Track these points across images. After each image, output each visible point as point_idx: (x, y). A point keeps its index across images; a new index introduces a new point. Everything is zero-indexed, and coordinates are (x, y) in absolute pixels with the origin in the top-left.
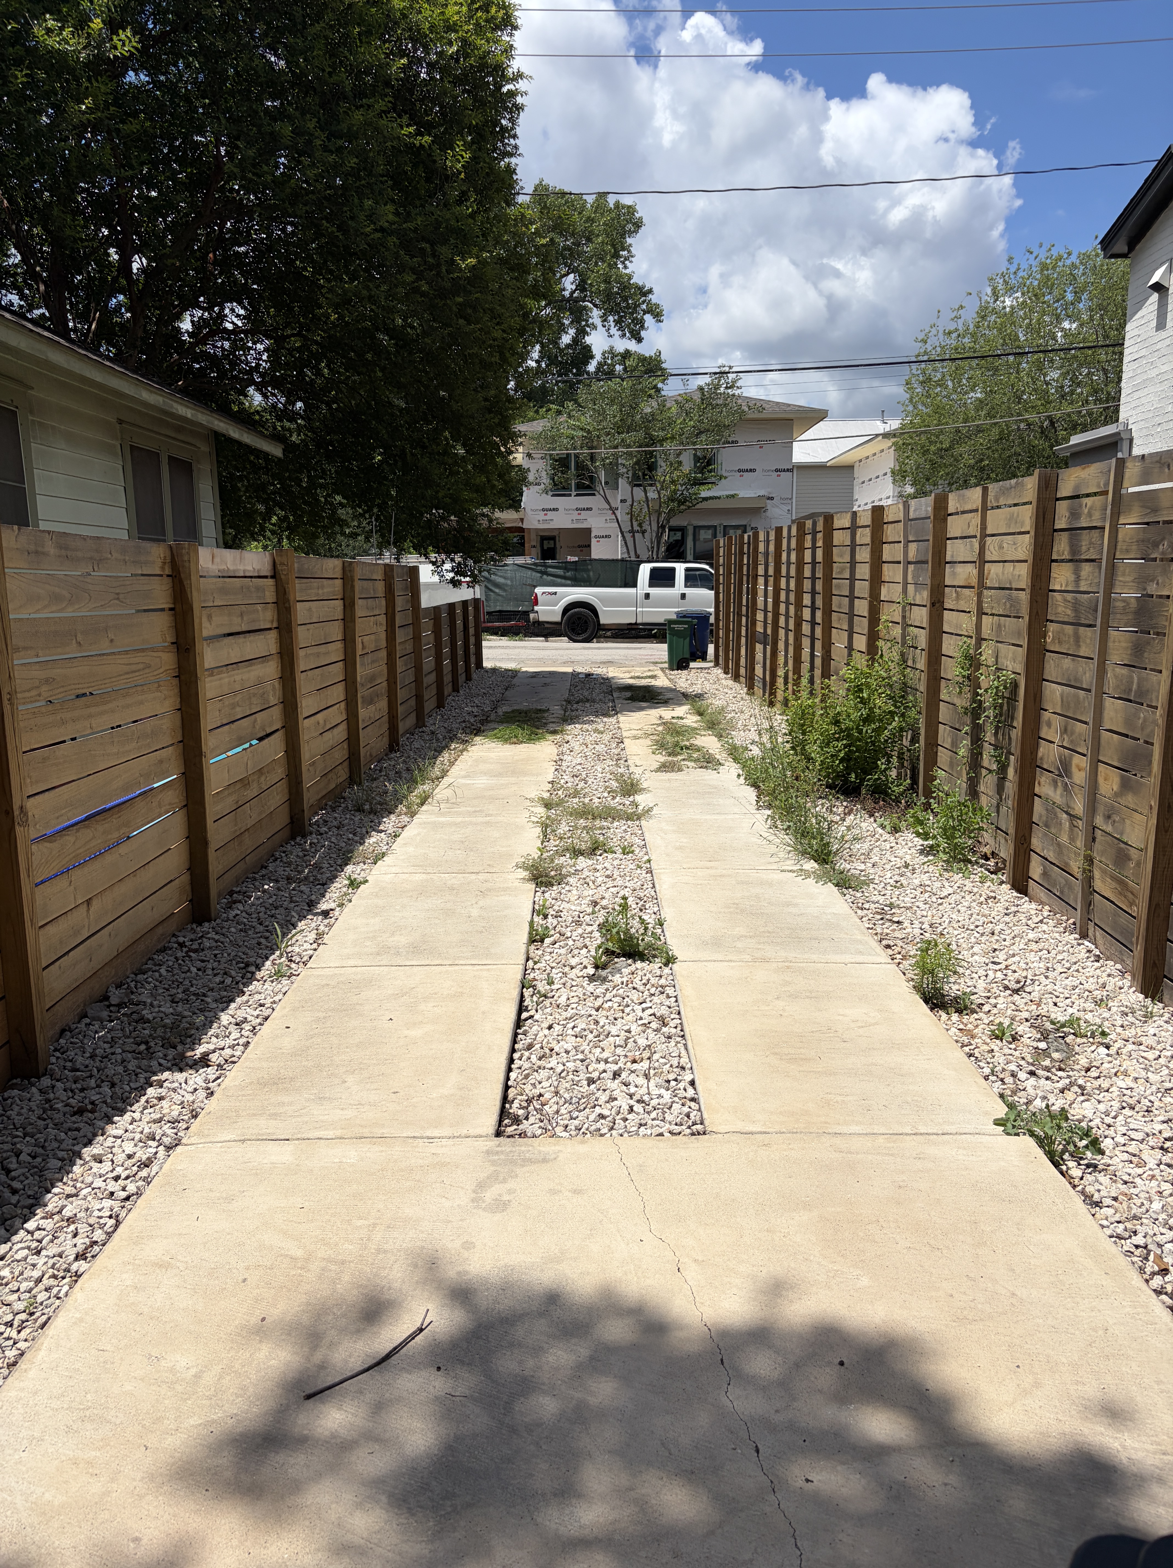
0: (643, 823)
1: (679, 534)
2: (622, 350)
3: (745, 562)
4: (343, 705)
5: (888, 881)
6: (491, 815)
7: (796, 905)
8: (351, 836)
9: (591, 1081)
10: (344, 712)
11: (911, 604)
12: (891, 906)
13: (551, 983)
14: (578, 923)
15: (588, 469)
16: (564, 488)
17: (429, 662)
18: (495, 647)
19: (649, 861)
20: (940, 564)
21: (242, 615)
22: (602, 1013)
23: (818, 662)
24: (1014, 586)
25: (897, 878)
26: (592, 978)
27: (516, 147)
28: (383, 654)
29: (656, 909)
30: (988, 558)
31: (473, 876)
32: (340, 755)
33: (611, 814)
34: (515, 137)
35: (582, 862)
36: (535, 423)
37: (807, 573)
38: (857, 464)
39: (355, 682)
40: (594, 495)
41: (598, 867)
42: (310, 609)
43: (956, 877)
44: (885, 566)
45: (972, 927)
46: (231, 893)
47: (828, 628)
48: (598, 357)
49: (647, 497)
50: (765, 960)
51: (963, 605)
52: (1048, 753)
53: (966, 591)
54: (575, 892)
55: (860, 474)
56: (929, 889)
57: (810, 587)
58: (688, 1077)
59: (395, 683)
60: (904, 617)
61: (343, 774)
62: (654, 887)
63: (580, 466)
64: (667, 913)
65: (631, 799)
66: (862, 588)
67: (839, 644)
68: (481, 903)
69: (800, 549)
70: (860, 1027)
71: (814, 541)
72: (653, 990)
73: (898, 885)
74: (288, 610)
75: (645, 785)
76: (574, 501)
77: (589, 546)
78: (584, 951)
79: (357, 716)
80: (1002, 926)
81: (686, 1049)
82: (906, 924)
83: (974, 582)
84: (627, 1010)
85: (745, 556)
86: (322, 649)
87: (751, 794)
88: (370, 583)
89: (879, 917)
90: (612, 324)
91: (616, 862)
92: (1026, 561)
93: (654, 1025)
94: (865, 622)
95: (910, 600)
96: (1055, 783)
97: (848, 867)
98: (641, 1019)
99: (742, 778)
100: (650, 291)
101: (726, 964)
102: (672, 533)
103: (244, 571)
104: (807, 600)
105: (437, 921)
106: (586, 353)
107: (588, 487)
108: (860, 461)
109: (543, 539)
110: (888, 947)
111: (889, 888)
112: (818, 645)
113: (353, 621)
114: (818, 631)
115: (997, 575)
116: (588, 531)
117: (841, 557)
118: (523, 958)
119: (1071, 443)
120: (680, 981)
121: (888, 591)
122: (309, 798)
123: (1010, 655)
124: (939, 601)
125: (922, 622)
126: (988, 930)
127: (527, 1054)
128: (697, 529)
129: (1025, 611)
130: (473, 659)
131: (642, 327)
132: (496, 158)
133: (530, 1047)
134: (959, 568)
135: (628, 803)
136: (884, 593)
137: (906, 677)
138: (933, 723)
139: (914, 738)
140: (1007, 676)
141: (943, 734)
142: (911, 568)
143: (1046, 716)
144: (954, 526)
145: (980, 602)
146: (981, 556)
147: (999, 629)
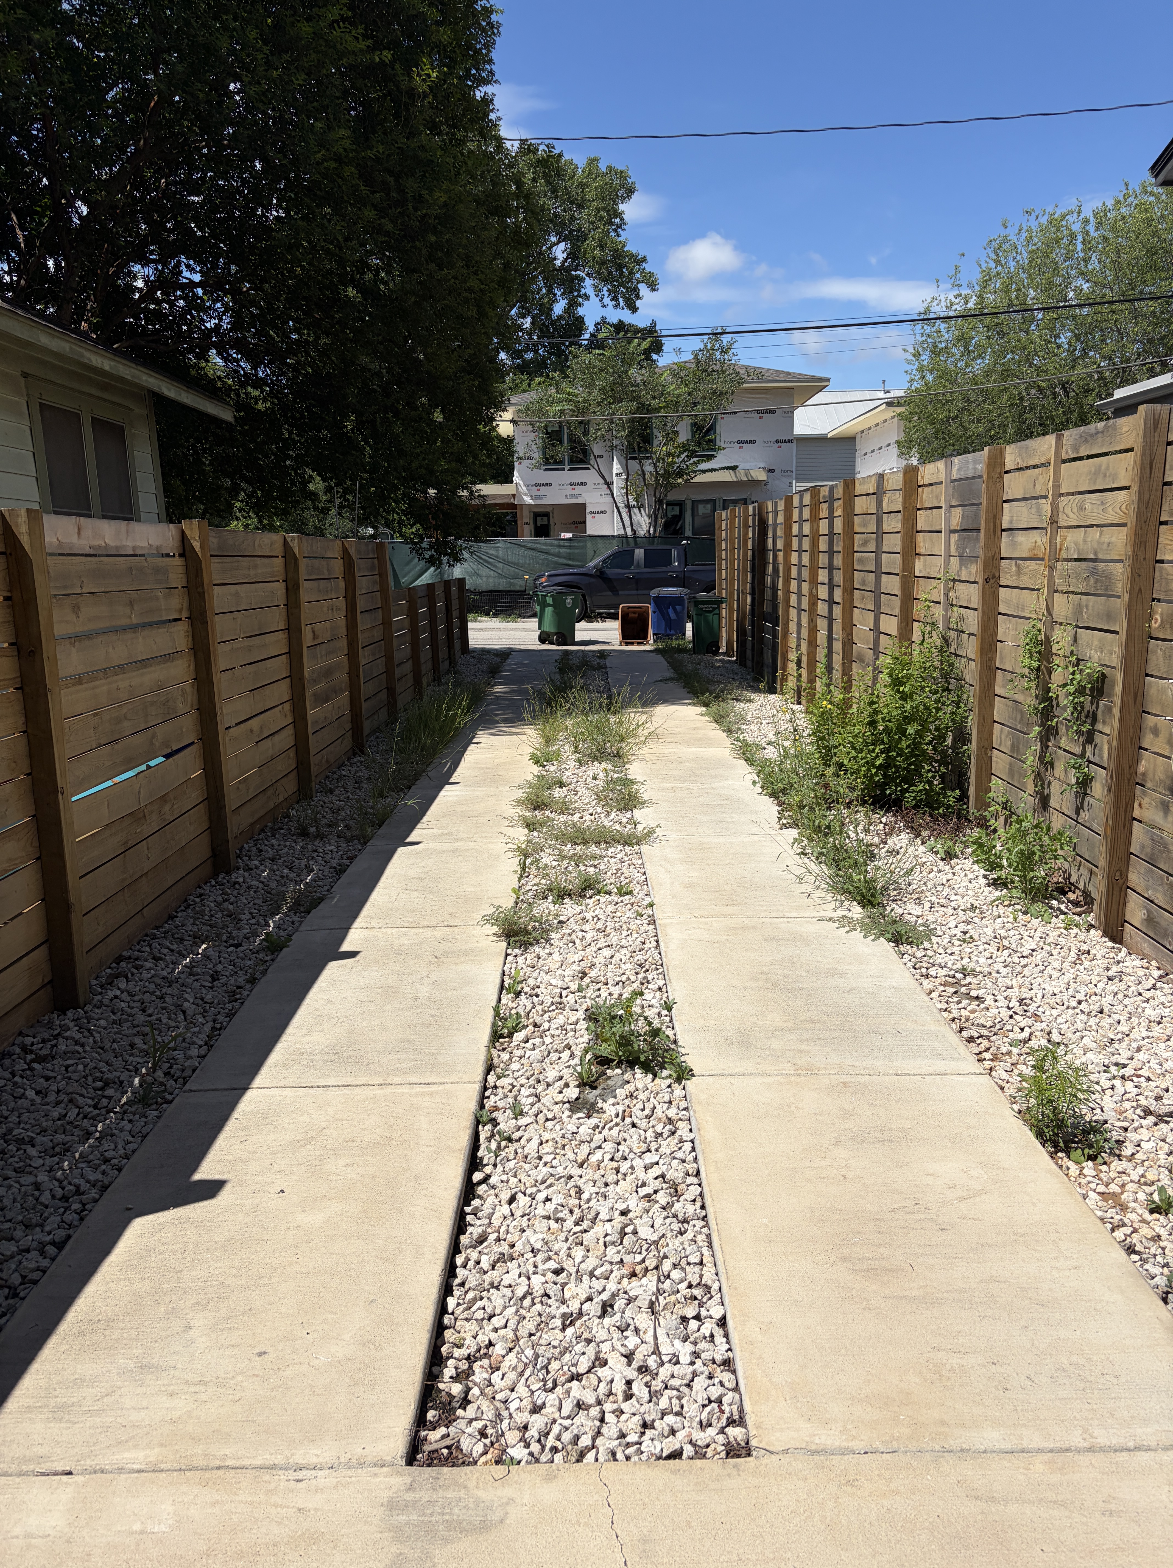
0: (644, 848)
1: (677, 509)
2: (615, 322)
3: (750, 535)
4: (287, 706)
5: (954, 931)
6: (461, 840)
7: (843, 974)
8: (286, 871)
9: (568, 1320)
10: (289, 714)
11: (954, 580)
12: (964, 972)
13: (519, 1113)
14: (560, 1005)
15: (580, 442)
16: (556, 462)
17: (403, 650)
18: (486, 630)
19: (651, 905)
20: (995, 532)
21: (131, 603)
22: (589, 1173)
23: (837, 646)
24: (1100, 557)
25: (962, 927)
26: (575, 1106)
27: (492, 73)
28: (344, 643)
29: (661, 983)
30: (1062, 523)
31: (429, 932)
32: (288, 763)
33: (605, 838)
34: (490, 62)
35: (569, 908)
36: (526, 395)
37: (823, 545)
38: (859, 436)
39: (302, 678)
40: (588, 469)
41: (588, 916)
42: (237, 594)
43: (1035, 922)
44: (920, 537)
45: (1074, 1004)
46: (119, 959)
47: (849, 607)
48: (591, 328)
49: (643, 471)
50: (811, 1071)
51: (1025, 581)
52: (1152, 767)
53: (1032, 565)
54: (556, 957)
55: (862, 446)
56: (1006, 943)
57: (827, 561)
58: (717, 1312)
59: (358, 676)
60: (946, 595)
61: (290, 786)
62: (658, 946)
63: (572, 440)
64: (676, 992)
65: (629, 815)
66: (892, 562)
67: (863, 624)
68: (434, 976)
69: (815, 519)
70: (962, 1199)
71: (831, 510)
72: (659, 1128)
73: (967, 939)
74: (202, 595)
75: (645, 796)
76: (568, 476)
77: (584, 522)
78: (567, 1053)
79: (304, 718)
80: (1109, 998)
81: (710, 1246)
82: (989, 1001)
83: (1043, 552)
84: (625, 1166)
85: (750, 529)
86: (256, 641)
87: (769, 808)
88: (324, 563)
89: (952, 990)
90: (606, 294)
91: (611, 908)
92: (1124, 525)
93: (662, 1198)
94: (897, 602)
95: (953, 574)
97: (900, 911)
98: (644, 1185)
99: (758, 786)
100: (644, 260)
101: (759, 1080)
102: (670, 508)
103: (134, 548)
104: (823, 576)
105: (372, 1007)
106: (579, 324)
107: (581, 461)
108: (862, 432)
109: (536, 515)
110: (971, 1040)
111: (957, 943)
112: (837, 627)
113: (298, 606)
114: (837, 611)
115: (1076, 544)
116: (583, 506)
117: (864, 526)
118: (480, 1069)
119: (1116, 397)
120: (699, 1113)
121: (925, 566)
122: (236, 824)
123: (1096, 643)
124: (994, 577)
125: (969, 601)
126: (1096, 1008)
127: (474, 1255)
128: (695, 503)
129: (1120, 586)
130: (457, 643)
131: (638, 297)
132: (471, 87)
133: (482, 1239)
134: (1020, 537)
135: (624, 820)
136: (919, 568)
137: (951, 665)
138: (987, 722)
139: (962, 737)
140: (1092, 667)
141: (1001, 736)
142: (955, 537)
143: (1150, 720)
144: (1014, 485)
145: (1051, 578)
146: (1053, 521)
147: (1078, 610)
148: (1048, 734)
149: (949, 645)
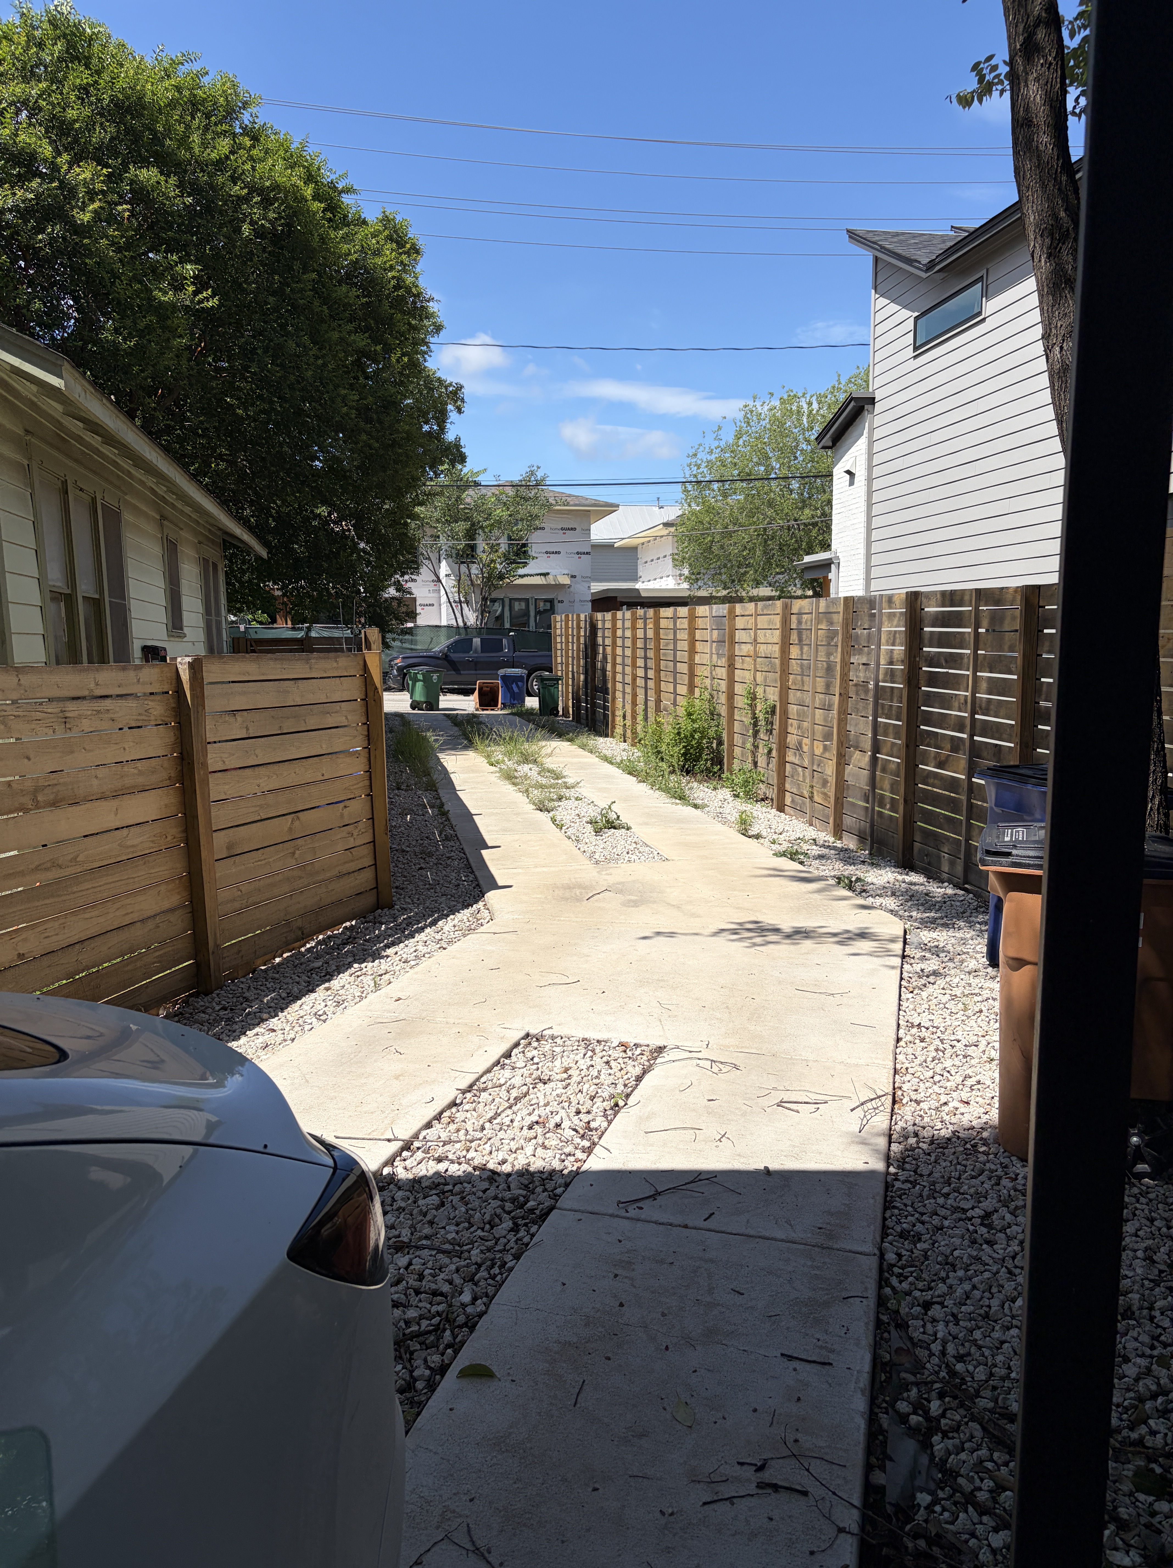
1: (498, 605)
11: (715, 666)
20: (732, 643)
23: (651, 704)
24: (772, 656)
25: (721, 804)
30: (758, 641)
37: (640, 644)
38: (640, 547)
44: (697, 643)
47: (658, 681)
49: (471, 573)
51: (745, 666)
52: (792, 740)
53: (747, 659)
55: (643, 556)
57: (643, 654)
60: (711, 673)
66: (683, 656)
67: (667, 691)
70: (717, 843)
75: (567, 774)
77: (415, 614)
83: (752, 653)
92: (778, 644)
94: (686, 677)
95: (714, 663)
96: (795, 753)
97: (696, 801)
104: (640, 662)
108: (643, 545)
110: (722, 822)
111: (718, 807)
112: (651, 693)
114: (651, 684)
115: (763, 650)
116: (413, 600)
117: (666, 636)
119: (805, 561)
121: (700, 658)
123: (771, 692)
124: (732, 664)
125: (722, 676)
128: (513, 600)
129: (778, 669)
131: (446, 416)
134: (743, 646)
136: (697, 659)
137: (714, 708)
138: (731, 734)
139: (720, 743)
140: (770, 702)
141: (738, 739)
142: (715, 644)
143: (790, 721)
144: (740, 623)
145: (755, 665)
146: (755, 640)
147: (765, 678)
148: (756, 733)
149: (713, 698)
